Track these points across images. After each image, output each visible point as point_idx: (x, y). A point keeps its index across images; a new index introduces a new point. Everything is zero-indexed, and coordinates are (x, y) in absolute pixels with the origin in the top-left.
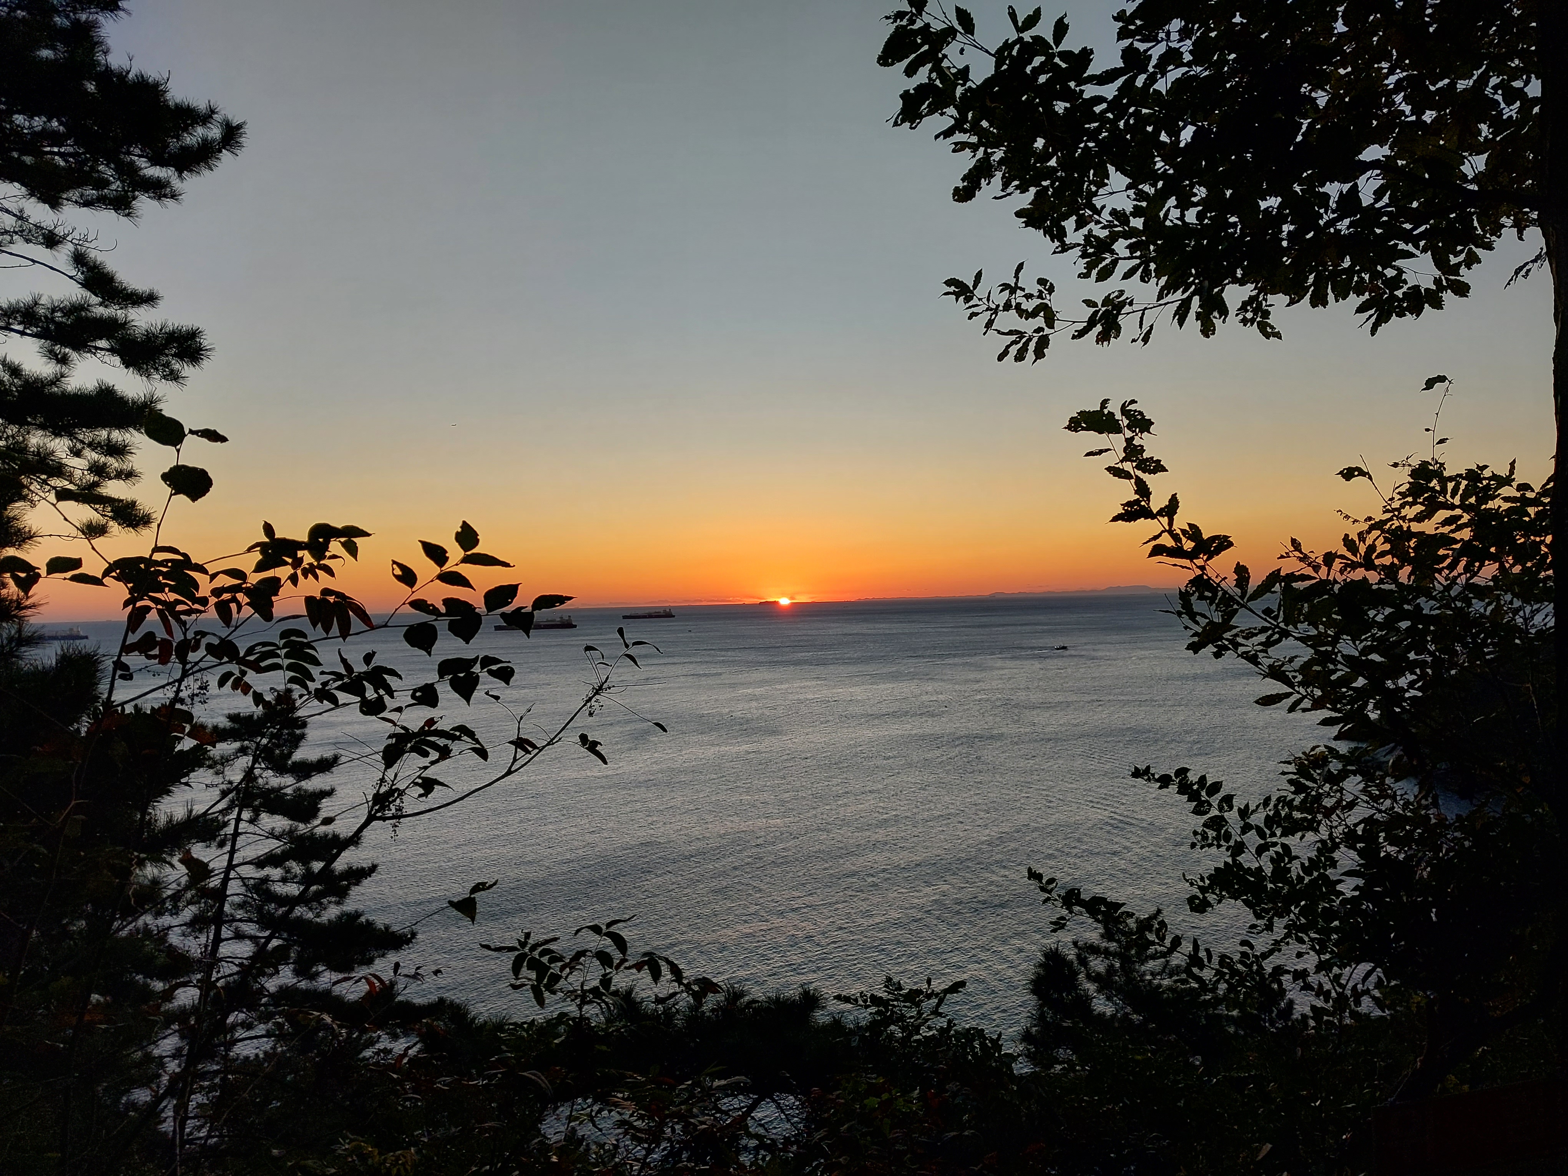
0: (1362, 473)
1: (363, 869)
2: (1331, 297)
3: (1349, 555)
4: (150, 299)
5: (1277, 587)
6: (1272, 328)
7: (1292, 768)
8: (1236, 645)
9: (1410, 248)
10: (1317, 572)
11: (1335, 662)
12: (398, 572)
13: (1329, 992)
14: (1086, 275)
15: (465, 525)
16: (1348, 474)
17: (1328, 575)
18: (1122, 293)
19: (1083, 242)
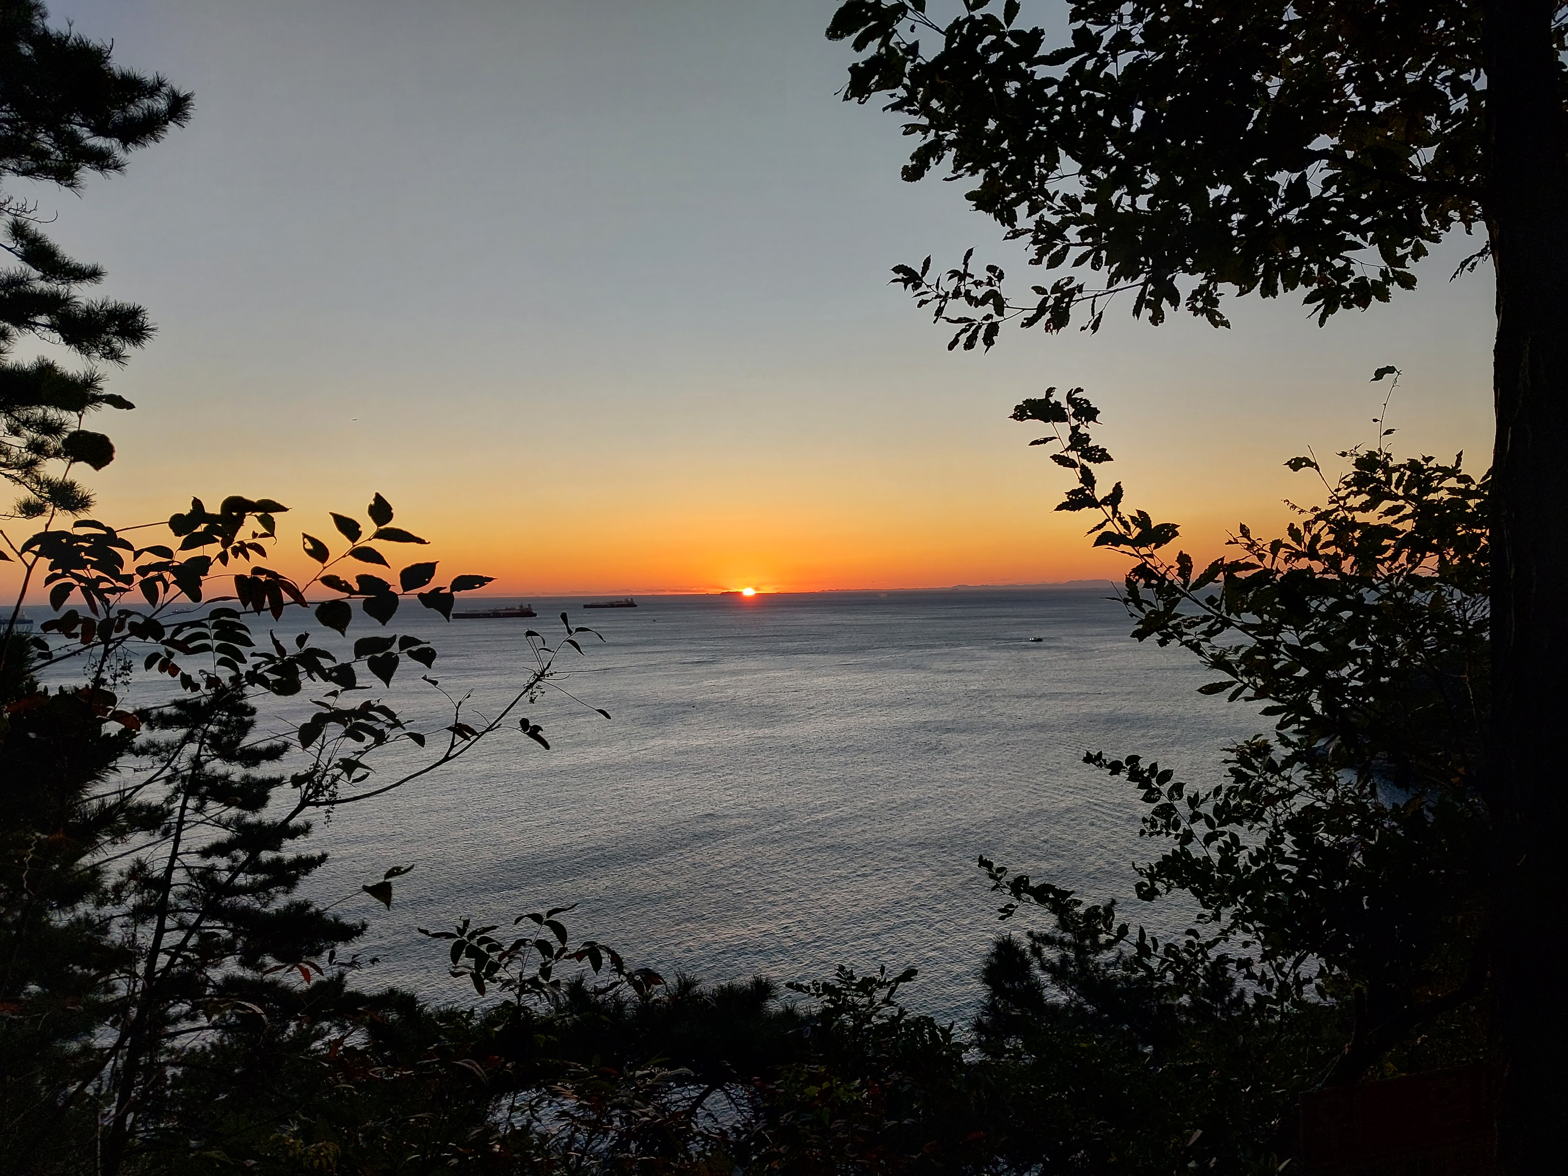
0: (1310, 464)
1: (313, 858)
2: (1280, 287)
3: (1293, 544)
4: (93, 274)
5: (1221, 576)
6: (1221, 316)
7: (1234, 756)
8: (1181, 634)
9: (1358, 239)
10: (1261, 561)
11: (1278, 652)
12: (309, 546)
13: (1272, 981)
14: (1038, 262)
15: (378, 498)
16: (1296, 464)
17: (1273, 564)
18: (1071, 280)
19: (1034, 228)
